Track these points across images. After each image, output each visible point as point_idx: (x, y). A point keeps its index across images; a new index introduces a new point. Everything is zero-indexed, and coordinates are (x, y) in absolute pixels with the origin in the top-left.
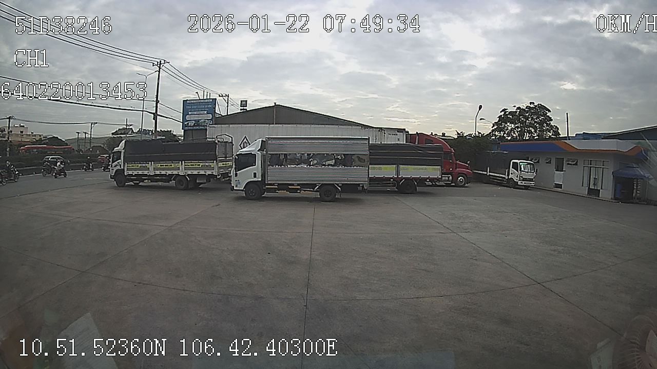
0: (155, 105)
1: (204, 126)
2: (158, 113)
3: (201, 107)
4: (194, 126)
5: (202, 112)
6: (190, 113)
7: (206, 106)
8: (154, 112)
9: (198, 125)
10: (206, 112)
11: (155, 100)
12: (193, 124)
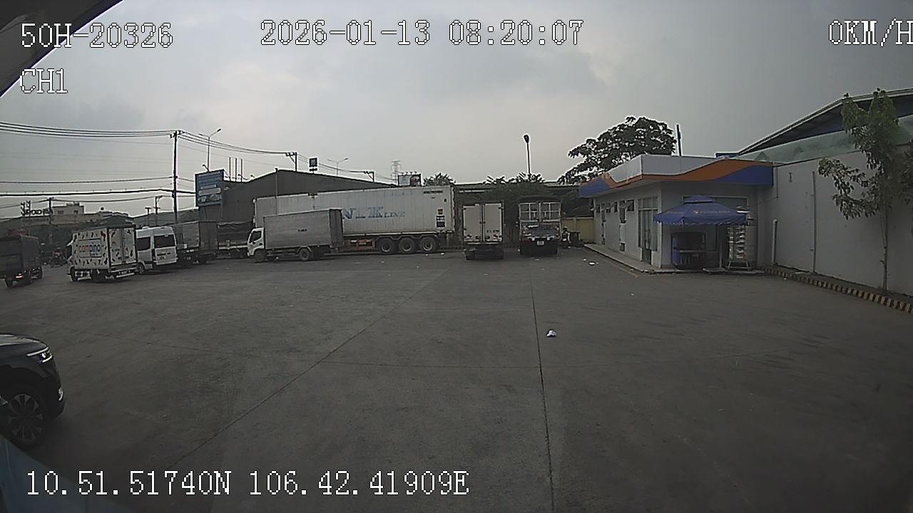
0: (173, 182)
1: (214, 201)
2: (177, 189)
3: (212, 180)
4: (206, 201)
5: (212, 186)
6: (202, 188)
7: (216, 179)
8: (173, 189)
9: (210, 201)
10: (215, 186)
11: (173, 175)
12: (205, 200)
